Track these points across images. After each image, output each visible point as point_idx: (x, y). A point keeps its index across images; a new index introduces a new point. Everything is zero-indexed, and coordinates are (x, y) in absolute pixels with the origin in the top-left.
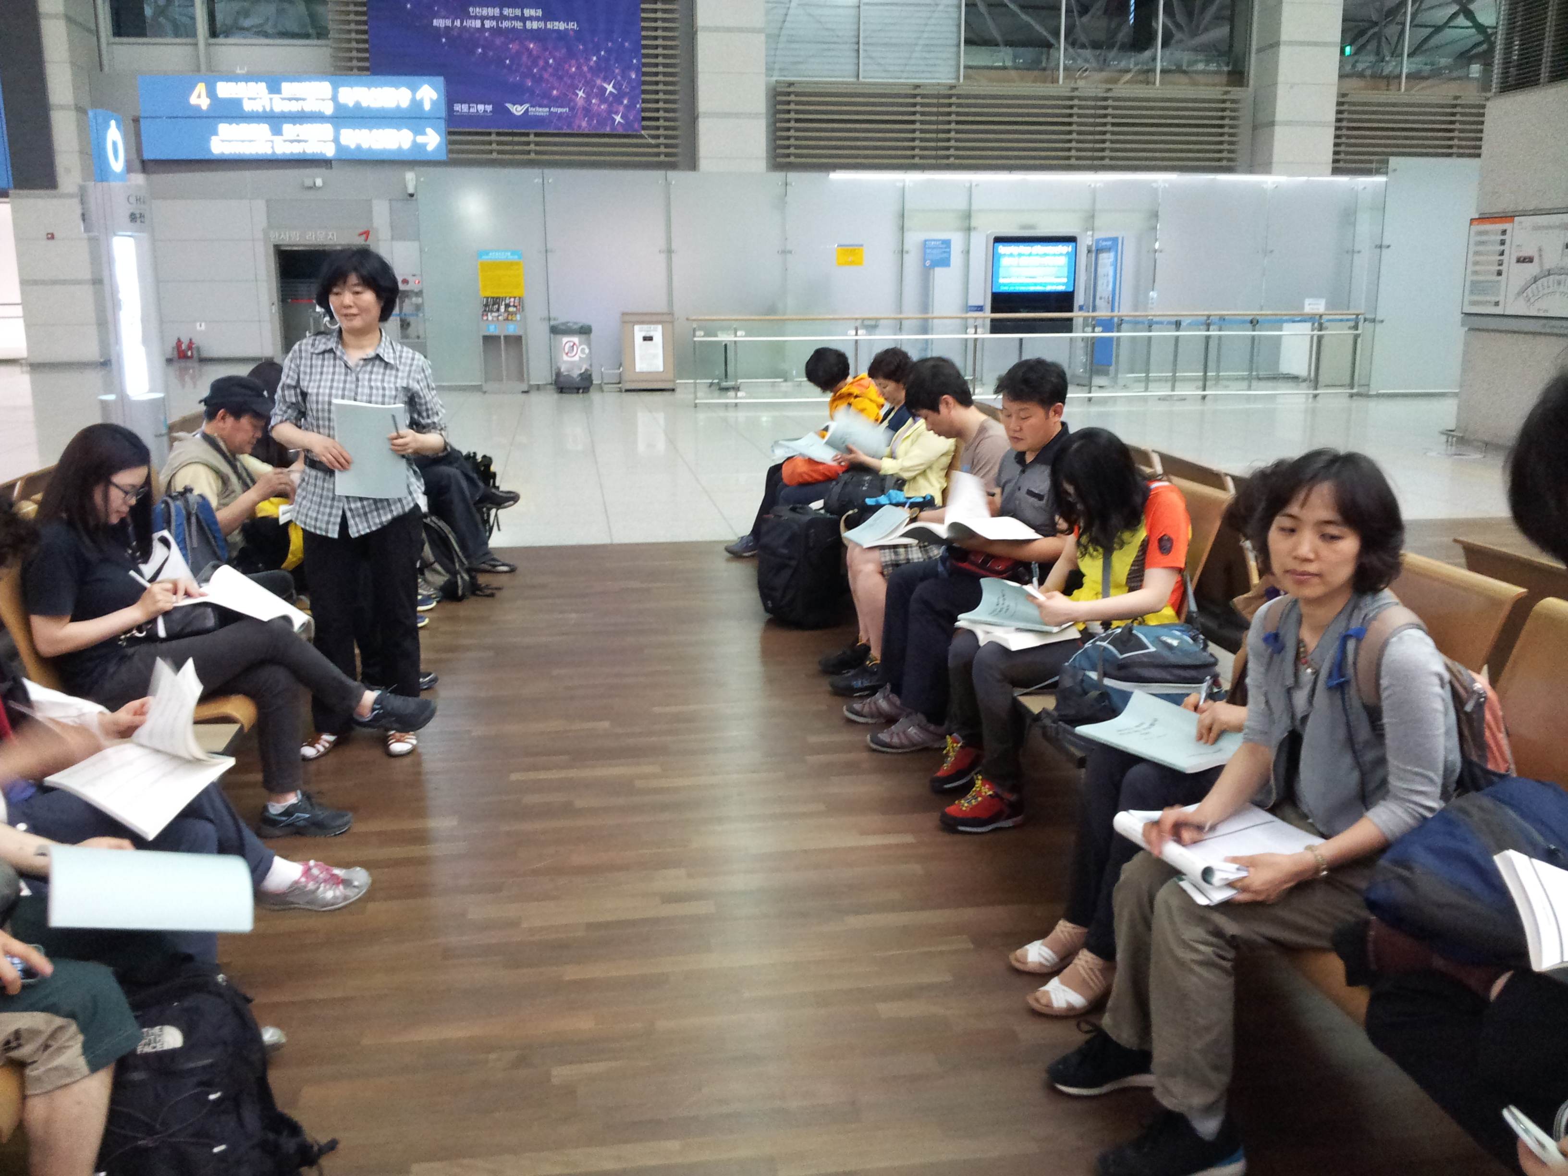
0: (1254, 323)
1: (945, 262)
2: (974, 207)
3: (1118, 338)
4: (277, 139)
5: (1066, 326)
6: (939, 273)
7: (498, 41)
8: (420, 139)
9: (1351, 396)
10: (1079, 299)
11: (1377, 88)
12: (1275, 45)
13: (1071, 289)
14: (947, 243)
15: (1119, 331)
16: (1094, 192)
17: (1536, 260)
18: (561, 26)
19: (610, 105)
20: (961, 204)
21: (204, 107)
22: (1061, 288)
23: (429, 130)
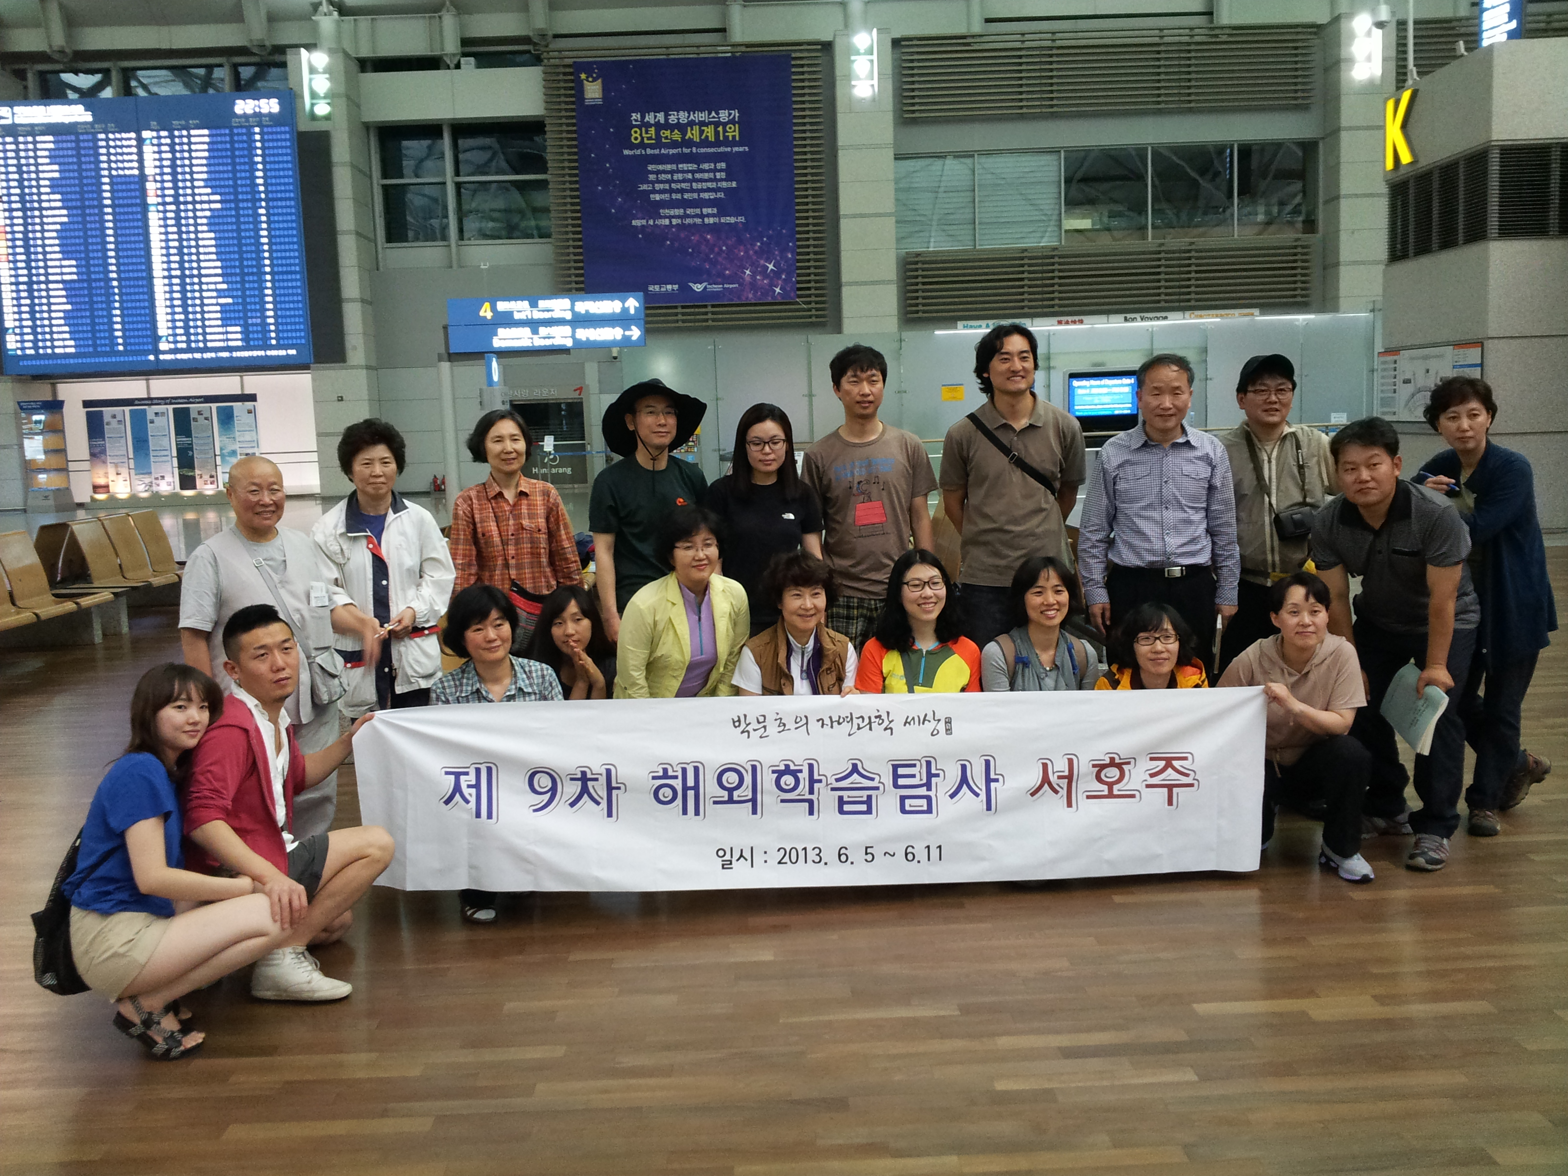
2: (1053, 351)
4: (535, 337)
7: (682, 235)
8: (627, 333)
12: (1337, 198)
16: (1152, 335)
17: (1413, 380)
18: (732, 220)
19: (771, 279)
21: (489, 317)
22: (1127, 412)
23: (633, 327)
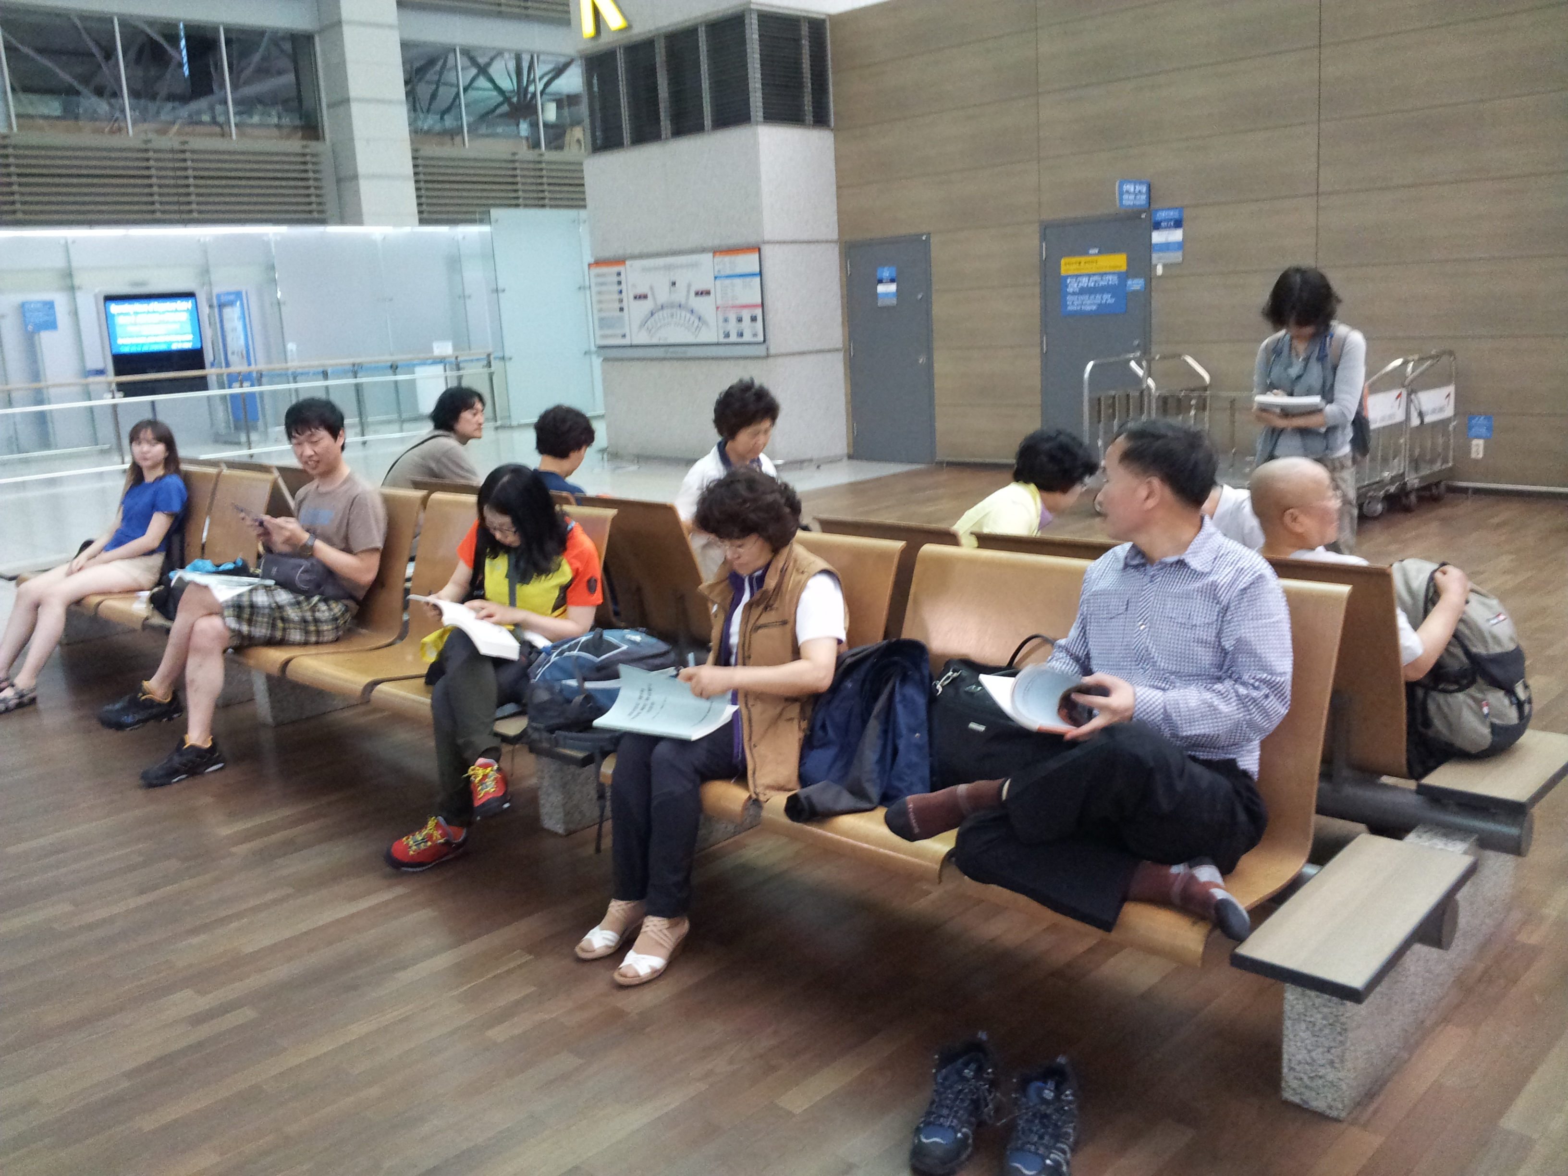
0: (394, 368)
1: (51, 325)
2: (75, 264)
3: (261, 394)
5: (201, 384)
6: (46, 338)
9: (497, 428)
10: (208, 357)
11: (442, 144)
12: (345, 101)
13: (199, 346)
14: (50, 305)
15: (260, 384)
16: (204, 248)
17: (649, 296)
20: (60, 263)
22: (188, 346)
